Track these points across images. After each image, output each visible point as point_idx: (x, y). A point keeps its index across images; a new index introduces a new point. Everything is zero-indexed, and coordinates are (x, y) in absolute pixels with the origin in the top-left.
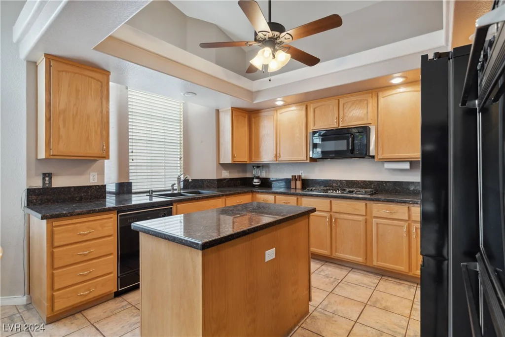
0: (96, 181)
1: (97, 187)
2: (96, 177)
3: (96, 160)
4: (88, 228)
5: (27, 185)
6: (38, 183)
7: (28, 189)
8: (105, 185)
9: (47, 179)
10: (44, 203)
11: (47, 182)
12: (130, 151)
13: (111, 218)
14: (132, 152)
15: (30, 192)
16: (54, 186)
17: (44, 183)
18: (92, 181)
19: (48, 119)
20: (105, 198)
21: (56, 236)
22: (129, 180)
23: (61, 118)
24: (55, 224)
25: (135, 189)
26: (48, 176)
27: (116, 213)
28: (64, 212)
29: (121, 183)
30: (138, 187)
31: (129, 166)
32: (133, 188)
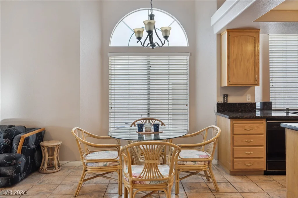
0: (250, 100)
1: (251, 104)
2: (250, 97)
3: (250, 87)
4: (250, 127)
5: (217, 101)
6: (221, 100)
7: (218, 103)
8: (256, 103)
9: (225, 98)
10: (224, 111)
11: (225, 100)
12: (271, 79)
13: (262, 123)
14: (272, 80)
15: (219, 104)
16: (228, 102)
17: (224, 100)
18: (247, 100)
19: (228, 65)
20: (255, 111)
21: (235, 129)
22: (270, 100)
23: (234, 63)
24: (234, 122)
25: (274, 107)
26: (226, 96)
27: (265, 120)
28: (239, 116)
29: (264, 102)
30: (277, 106)
31: (269, 90)
32: (273, 106)
